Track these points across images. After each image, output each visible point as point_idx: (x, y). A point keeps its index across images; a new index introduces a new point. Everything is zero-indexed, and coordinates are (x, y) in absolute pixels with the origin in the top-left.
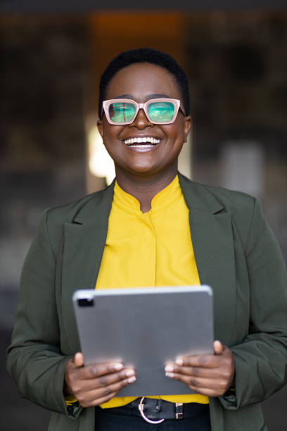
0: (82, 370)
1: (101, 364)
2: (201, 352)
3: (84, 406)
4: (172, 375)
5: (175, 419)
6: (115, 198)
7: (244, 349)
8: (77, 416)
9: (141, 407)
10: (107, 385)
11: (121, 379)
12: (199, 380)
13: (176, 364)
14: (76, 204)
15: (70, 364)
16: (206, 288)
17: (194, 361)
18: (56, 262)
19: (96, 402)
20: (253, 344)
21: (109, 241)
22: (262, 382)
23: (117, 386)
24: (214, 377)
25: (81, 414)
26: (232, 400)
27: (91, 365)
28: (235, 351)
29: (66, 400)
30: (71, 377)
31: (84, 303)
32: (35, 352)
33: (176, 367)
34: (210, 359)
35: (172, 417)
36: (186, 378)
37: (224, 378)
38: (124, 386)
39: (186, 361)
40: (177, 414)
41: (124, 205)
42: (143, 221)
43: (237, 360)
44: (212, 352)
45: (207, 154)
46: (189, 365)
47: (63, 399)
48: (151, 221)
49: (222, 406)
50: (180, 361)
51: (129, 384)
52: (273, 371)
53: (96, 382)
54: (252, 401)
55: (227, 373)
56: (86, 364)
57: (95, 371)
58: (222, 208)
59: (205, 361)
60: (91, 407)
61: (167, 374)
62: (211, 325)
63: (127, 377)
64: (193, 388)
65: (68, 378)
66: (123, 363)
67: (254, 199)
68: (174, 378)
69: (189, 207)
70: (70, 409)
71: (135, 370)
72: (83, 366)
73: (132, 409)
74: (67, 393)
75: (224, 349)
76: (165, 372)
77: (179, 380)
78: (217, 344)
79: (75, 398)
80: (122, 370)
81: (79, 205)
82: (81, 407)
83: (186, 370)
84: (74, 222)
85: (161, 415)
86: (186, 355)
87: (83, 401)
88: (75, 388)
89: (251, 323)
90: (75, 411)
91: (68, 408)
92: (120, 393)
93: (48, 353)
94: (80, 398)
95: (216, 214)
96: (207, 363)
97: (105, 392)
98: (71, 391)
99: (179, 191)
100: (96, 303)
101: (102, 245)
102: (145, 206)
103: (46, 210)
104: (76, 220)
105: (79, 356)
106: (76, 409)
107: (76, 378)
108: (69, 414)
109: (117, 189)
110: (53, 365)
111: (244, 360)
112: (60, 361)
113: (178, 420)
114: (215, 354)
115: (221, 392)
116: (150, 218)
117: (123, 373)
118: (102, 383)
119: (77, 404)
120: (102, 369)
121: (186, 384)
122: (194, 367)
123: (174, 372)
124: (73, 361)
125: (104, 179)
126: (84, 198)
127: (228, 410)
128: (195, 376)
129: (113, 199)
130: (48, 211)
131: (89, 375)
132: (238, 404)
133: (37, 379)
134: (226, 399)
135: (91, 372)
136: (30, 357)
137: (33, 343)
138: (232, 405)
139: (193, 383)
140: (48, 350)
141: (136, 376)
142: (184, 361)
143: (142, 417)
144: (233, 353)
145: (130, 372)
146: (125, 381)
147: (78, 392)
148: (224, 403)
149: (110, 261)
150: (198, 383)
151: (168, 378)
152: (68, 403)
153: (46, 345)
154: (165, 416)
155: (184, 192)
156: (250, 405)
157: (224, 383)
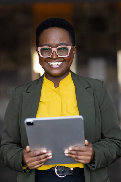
0: (29, 153)
1: (37, 150)
2: (79, 145)
3: (31, 168)
4: (67, 155)
5: (70, 175)
6: (44, 82)
7: (98, 144)
8: (28, 173)
9: (56, 170)
10: (40, 159)
11: (46, 157)
12: (79, 157)
13: (69, 150)
14: (27, 85)
15: (24, 151)
16: (81, 117)
17: (77, 148)
18: (19, 109)
19: (36, 167)
20: (102, 142)
21: (41, 100)
22: (106, 158)
23: (44, 160)
24: (85, 155)
25: (29, 172)
26: (93, 166)
27: (33, 151)
28: (94, 145)
29: (23, 167)
30: (25, 156)
31: (29, 124)
32: (11, 147)
33: (69, 151)
34: (83, 148)
35: (69, 174)
36: (73, 156)
37: (89, 155)
38: (48, 160)
39: (73, 149)
40: (71, 173)
41: (48, 85)
42: (56, 92)
43: (95, 149)
44: (84, 145)
45: (82, 63)
46: (74, 150)
47: (22, 166)
48: (59, 91)
49: (89, 168)
50: (70, 149)
51: (49, 159)
52: (111, 154)
53: (36, 158)
54: (102, 166)
55: (91, 154)
56: (31, 151)
57: (35, 153)
58: (89, 86)
59: (81, 149)
60: (34, 169)
61: (65, 154)
62: (83, 132)
63: (48, 156)
64: (76, 160)
65: (24, 157)
66: (47, 150)
67: (103, 82)
68: (68, 156)
69: (75, 85)
70: (25, 171)
71: (52, 153)
72: (30, 152)
73: (52, 171)
74: (24, 163)
75: (89, 144)
76: (64, 154)
77: (71, 157)
78: (86, 141)
79: (27, 166)
80: (46, 153)
81: (29, 85)
82: (30, 169)
83: (73, 152)
84: (27, 92)
85: (64, 174)
86: (73, 146)
87: (30, 166)
88: (27, 161)
89: (102, 134)
90: (27, 171)
91: (24, 170)
92: (46, 163)
93: (16, 147)
94: (29, 165)
95: (87, 88)
96: (82, 149)
97: (39, 162)
98: (25, 162)
99: (71, 79)
100: (34, 124)
101: (39, 101)
102: (57, 85)
103: (15, 87)
104: (27, 91)
105: (28, 147)
106: (27, 170)
107: (27, 157)
108: (24, 173)
109: (45, 78)
110: (18, 152)
111: (98, 149)
112: (21, 150)
113: (72, 176)
114: (85, 145)
115: (88, 162)
116: (59, 90)
117: (47, 154)
118: (38, 159)
119: (28, 168)
120: (38, 153)
121: (74, 159)
122: (77, 151)
123: (68, 153)
124: (26, 150)
125: (39, 74)
126: (31, 82)
127: (92, 170)
128: (77, 155)
129: (43, 82)
130: (16, 87)
131: (32, 155)
132: (96, 167)
133: (11, 158)
134: (91, 165)
135: (33, 154)
136: (9, 149)
137: (10, 143)
138: (93, 168)
139: (76, 158)
140: (16, 146)
141: (52, 156)
142: (72, 148)
143: (56, 175)
144: (93, 145)
145: (50, 154)
146: (48, 158)
147: (28, 163)
148: (90, 167)
149: (42, 108)
150: (78, 158)
151: (66, 156)
152: (24, 168)
153: (15, 144)
154: (66, 174)
155: (73, 79)
156: (101, 168)
157: (89, 158)
